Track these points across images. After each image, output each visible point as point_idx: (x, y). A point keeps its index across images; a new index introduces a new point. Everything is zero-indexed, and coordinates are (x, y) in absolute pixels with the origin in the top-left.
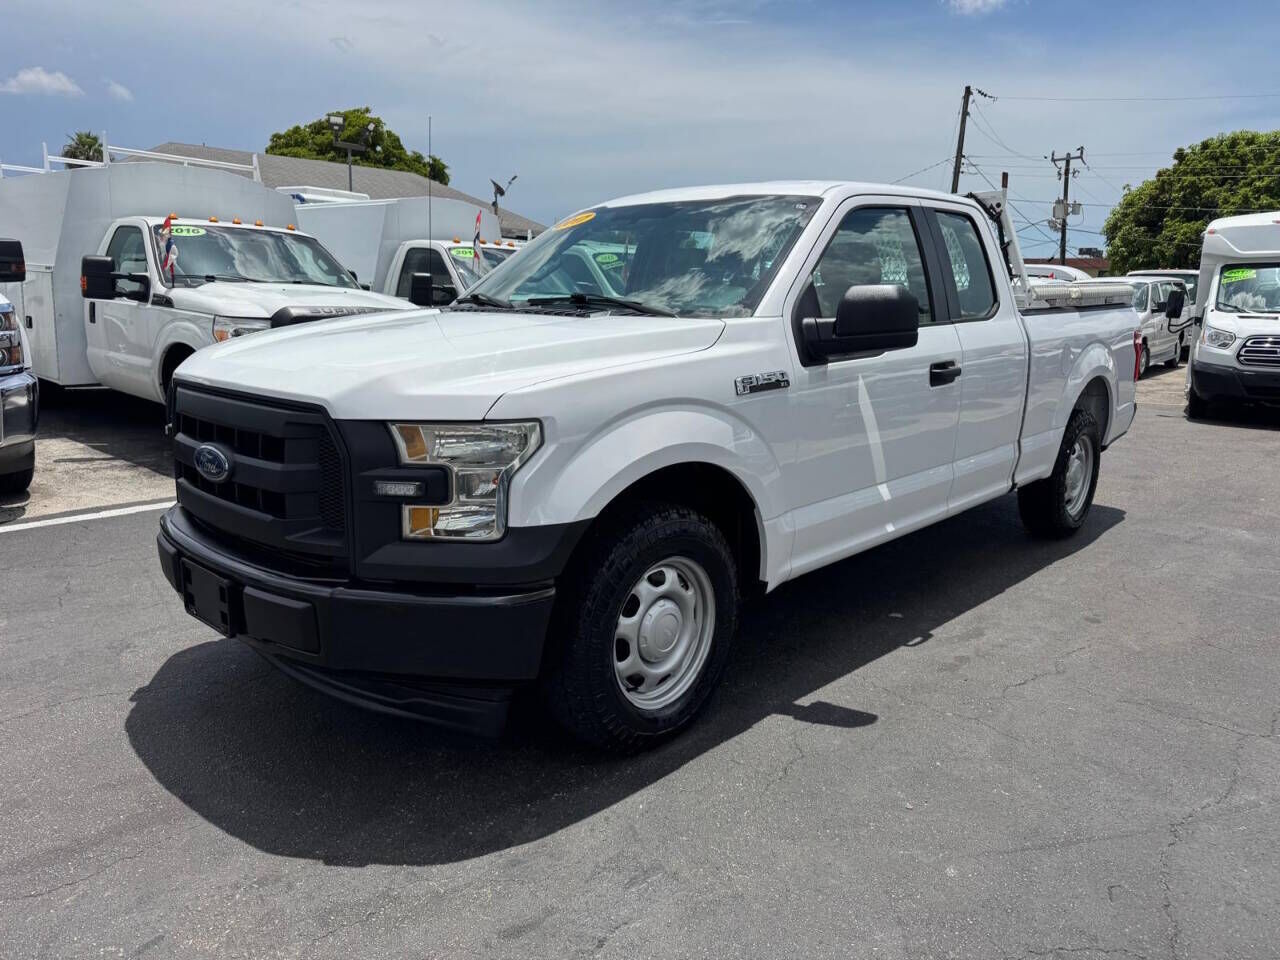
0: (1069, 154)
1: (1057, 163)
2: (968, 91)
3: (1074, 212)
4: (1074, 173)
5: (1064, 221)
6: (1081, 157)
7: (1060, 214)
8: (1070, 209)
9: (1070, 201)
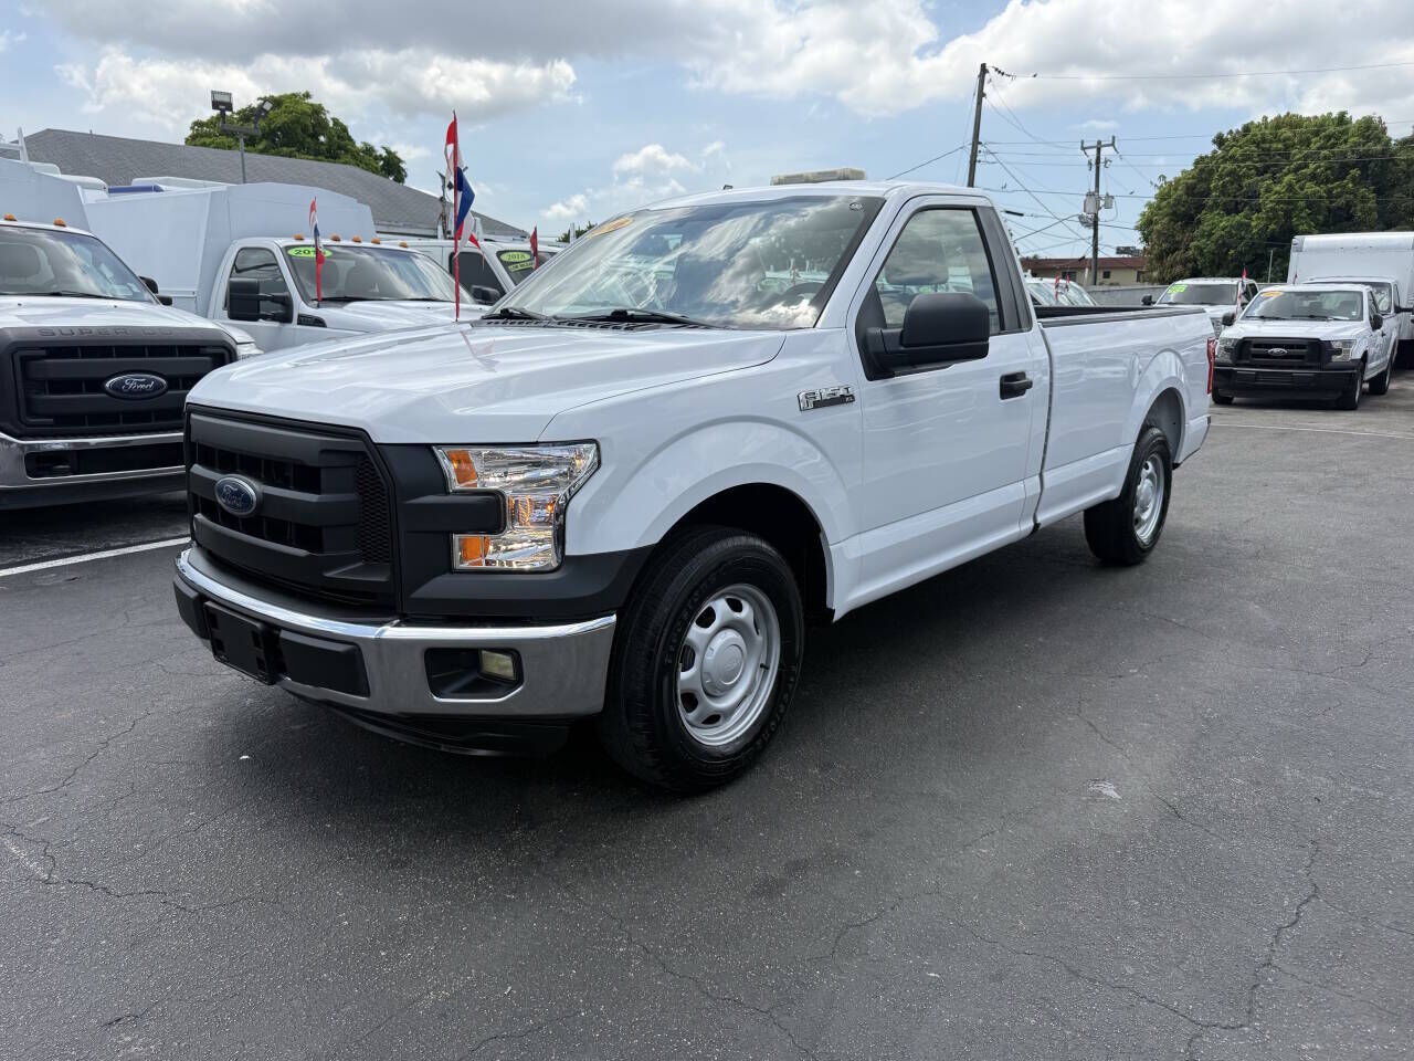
0: (1099, 142)
1: (1087, 151)
2: (984, 70)
3: (1108, 206)
4: (1106, 162)
5: (1096, 216)
6: (1113, 144)
7: (1091, 208)
8: (1102, 203)
9: (1102, 193)
